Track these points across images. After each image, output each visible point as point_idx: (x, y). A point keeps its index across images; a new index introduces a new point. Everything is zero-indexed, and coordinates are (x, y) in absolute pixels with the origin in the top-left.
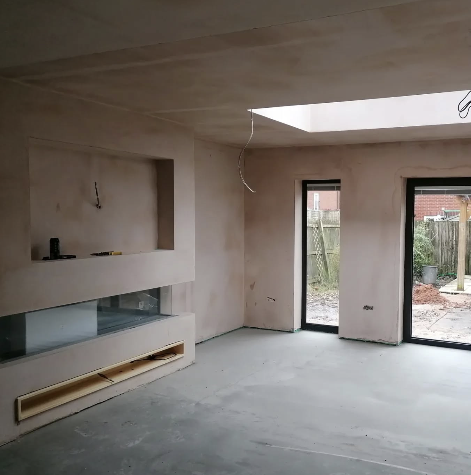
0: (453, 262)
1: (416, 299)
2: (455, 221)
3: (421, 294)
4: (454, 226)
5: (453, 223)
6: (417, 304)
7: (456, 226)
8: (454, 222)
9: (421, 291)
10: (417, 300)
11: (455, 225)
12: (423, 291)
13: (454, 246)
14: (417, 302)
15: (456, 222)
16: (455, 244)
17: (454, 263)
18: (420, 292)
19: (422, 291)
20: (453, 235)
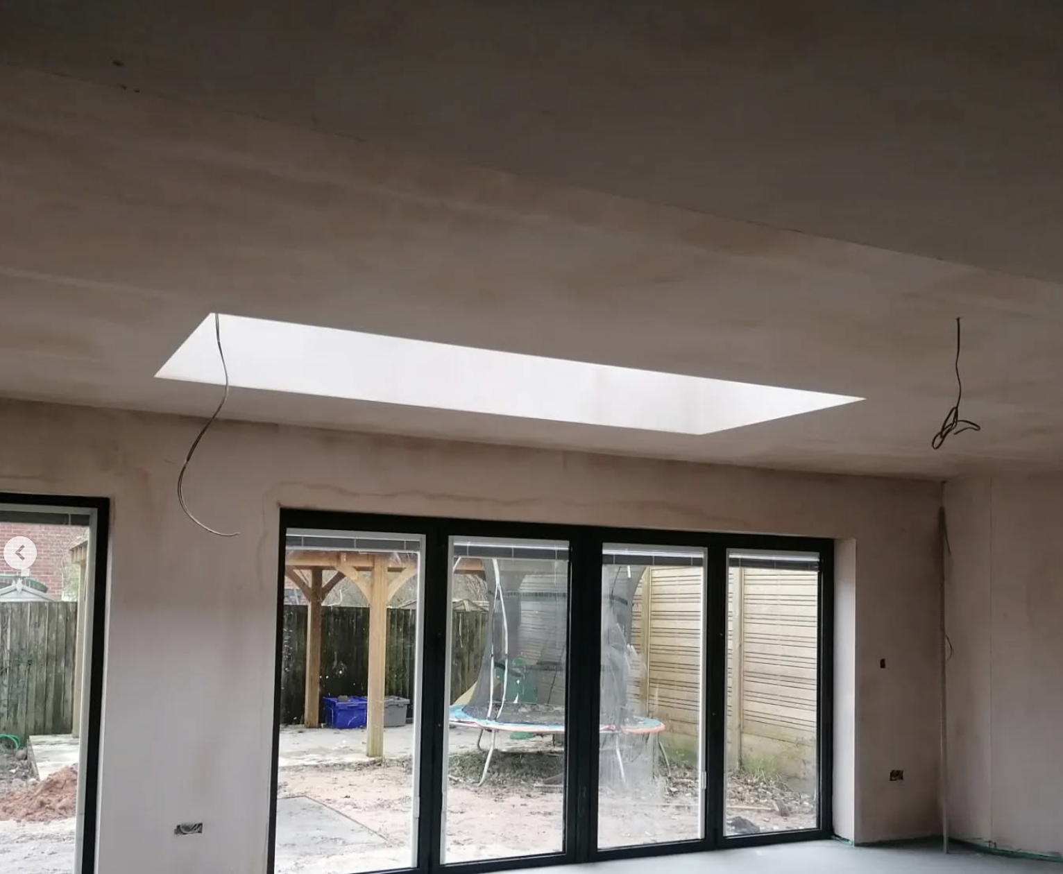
0: (4, 706)
1: (59, 805)
2: (11, 603)
3: (64, 789)
4: (6, 615)
5: (5, 606)
6: (66, 817)
7: (14, 616)
8: (9, 606)
9: (63, 782)
10: (63, 808)
11: (10, 611)
12: (68, 782)
13: (8, 665)
14: (63, 811)
15: (13, 606)
16: (10, 661)
17: (6, 709)
18: (59, 786)
19: (65, 781)
20: (4, 637)
